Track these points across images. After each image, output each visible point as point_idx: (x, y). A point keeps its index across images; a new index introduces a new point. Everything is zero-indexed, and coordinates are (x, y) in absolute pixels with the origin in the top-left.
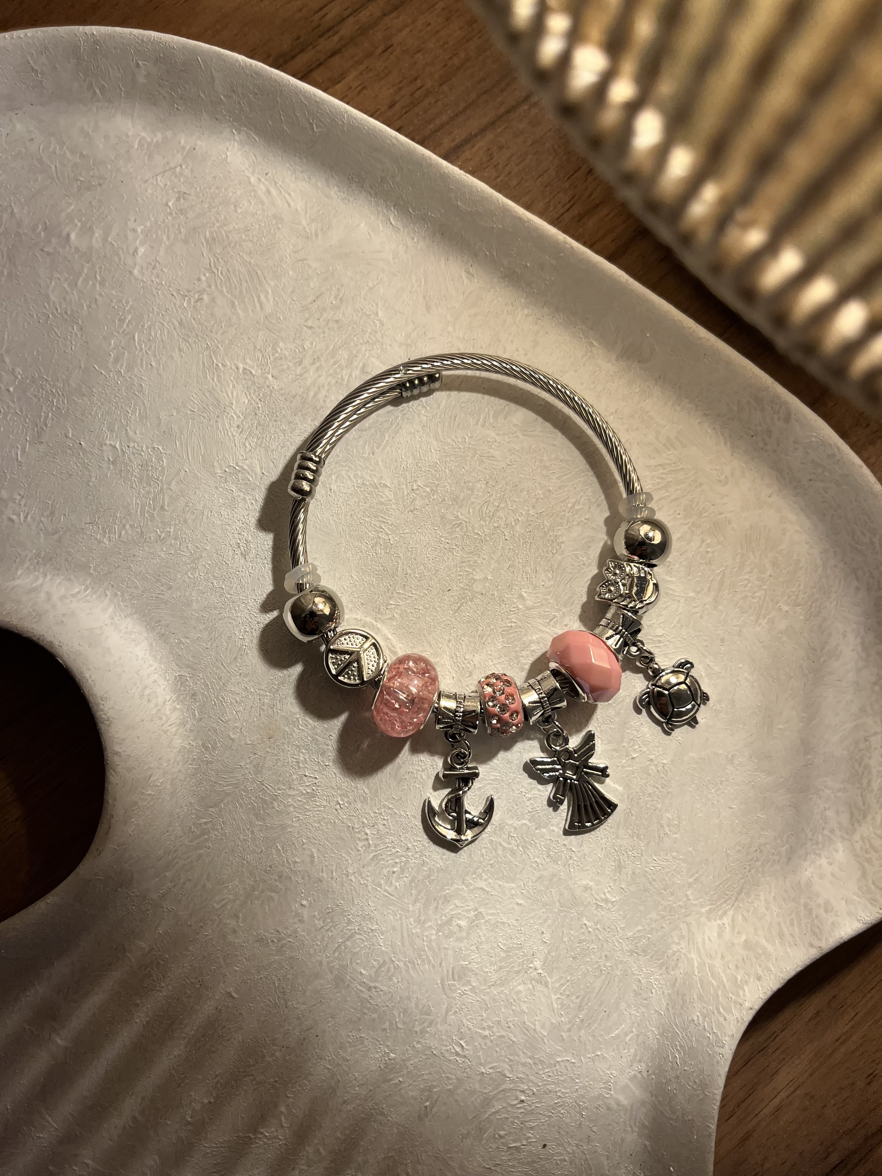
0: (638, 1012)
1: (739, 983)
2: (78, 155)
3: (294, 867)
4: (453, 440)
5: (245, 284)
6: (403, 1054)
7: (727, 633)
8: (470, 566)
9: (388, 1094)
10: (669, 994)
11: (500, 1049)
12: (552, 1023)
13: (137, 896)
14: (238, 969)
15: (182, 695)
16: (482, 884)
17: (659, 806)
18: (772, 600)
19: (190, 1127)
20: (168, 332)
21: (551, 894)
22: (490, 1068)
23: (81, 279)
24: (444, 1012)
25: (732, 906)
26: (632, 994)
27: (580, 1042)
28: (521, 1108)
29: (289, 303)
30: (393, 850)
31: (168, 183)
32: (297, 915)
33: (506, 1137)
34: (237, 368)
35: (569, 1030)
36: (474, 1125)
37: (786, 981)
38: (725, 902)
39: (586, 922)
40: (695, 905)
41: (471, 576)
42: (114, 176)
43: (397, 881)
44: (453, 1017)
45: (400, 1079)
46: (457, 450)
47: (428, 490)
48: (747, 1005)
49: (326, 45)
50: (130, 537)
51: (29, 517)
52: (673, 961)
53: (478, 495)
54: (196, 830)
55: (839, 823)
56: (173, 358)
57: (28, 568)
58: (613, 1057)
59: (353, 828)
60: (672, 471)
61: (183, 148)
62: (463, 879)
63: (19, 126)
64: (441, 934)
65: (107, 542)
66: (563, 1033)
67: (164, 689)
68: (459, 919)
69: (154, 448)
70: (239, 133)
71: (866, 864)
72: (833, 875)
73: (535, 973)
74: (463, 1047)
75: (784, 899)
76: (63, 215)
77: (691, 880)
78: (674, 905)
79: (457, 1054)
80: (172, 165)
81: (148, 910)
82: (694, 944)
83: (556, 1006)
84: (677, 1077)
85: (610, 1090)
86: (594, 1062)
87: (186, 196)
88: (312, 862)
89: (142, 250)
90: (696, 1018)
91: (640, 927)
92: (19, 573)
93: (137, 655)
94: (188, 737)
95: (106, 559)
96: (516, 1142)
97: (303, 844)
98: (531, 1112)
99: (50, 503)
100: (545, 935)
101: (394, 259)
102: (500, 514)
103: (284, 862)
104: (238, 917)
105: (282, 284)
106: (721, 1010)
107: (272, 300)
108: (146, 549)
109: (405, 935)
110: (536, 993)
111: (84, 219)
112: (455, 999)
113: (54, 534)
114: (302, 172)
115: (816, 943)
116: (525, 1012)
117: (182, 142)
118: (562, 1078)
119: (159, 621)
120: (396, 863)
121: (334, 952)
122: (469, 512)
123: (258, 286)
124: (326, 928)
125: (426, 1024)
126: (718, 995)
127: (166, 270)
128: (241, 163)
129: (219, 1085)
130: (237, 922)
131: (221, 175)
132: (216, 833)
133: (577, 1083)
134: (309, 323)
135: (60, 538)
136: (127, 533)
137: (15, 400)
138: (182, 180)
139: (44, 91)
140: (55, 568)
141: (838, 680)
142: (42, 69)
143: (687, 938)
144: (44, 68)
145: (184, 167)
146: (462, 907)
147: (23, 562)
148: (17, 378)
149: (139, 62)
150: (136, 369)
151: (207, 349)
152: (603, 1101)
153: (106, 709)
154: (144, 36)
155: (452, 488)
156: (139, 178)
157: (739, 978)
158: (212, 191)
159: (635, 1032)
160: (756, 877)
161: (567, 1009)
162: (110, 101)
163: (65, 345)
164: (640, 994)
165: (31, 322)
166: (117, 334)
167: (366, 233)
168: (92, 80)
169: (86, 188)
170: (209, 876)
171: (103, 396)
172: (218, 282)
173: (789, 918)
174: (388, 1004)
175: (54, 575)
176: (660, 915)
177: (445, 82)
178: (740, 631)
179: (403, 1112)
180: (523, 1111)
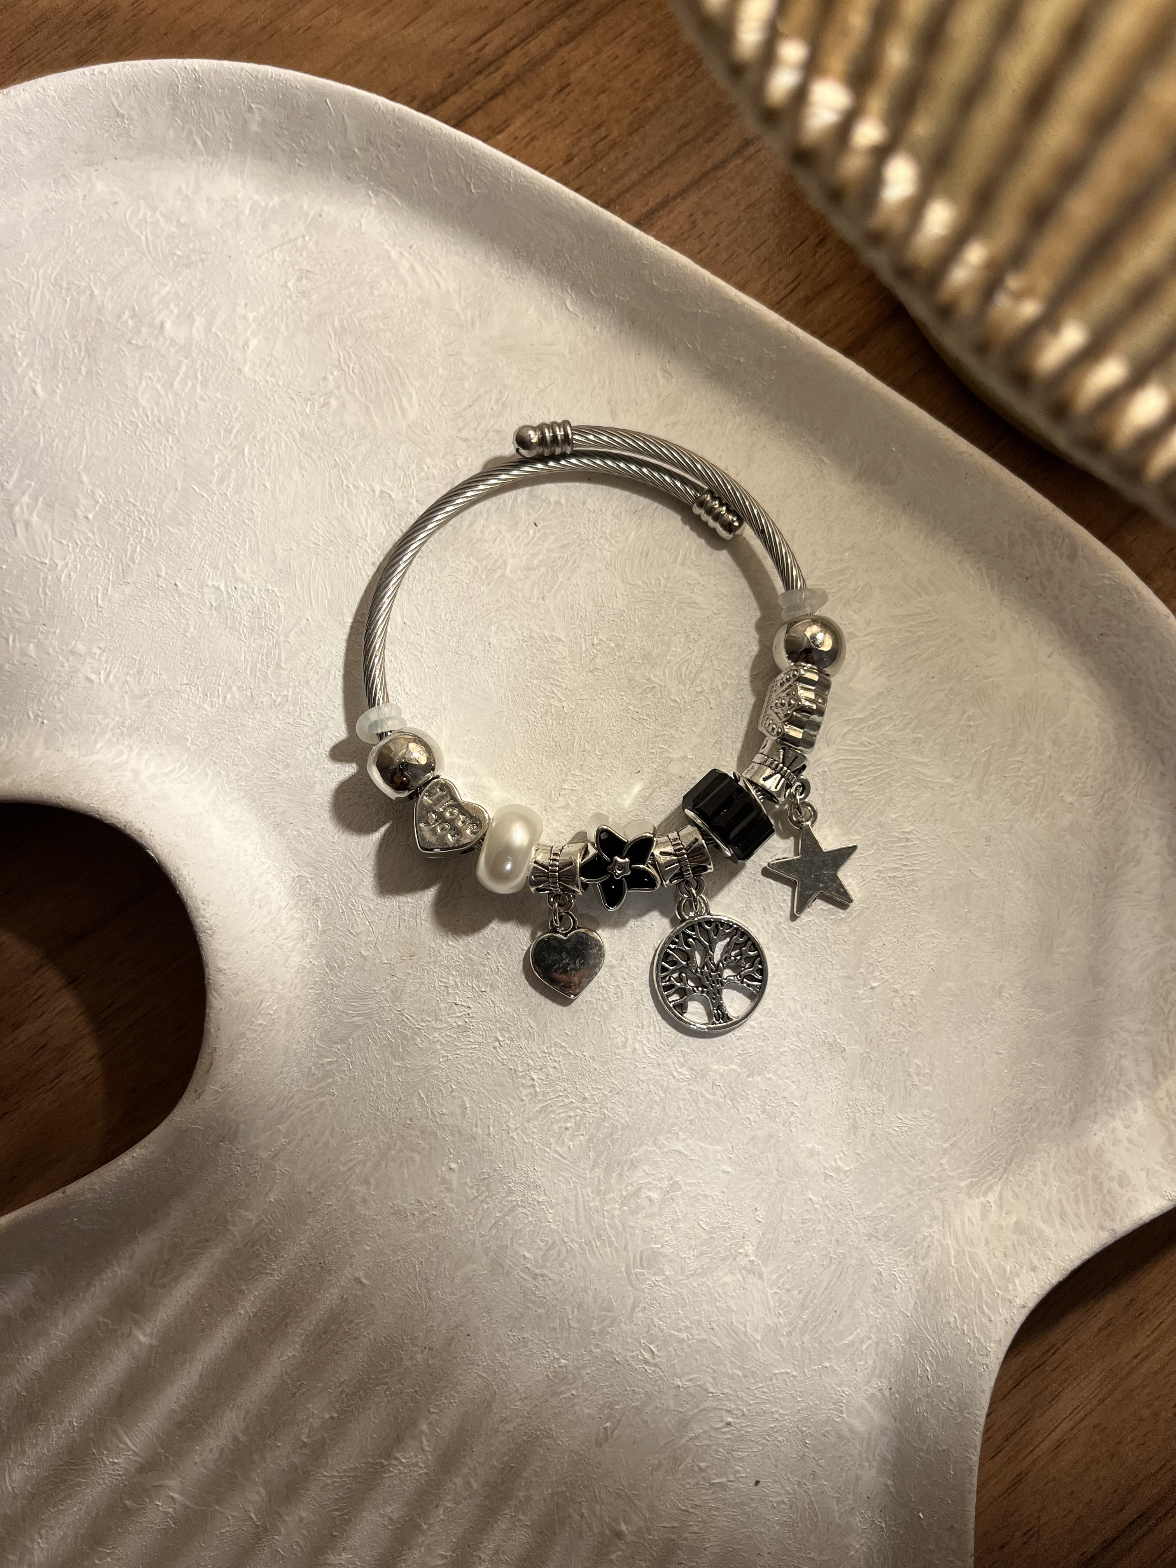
0: (878, 1313)
1: (1008, 1274)
2: (174, 223)
3: (441, 1118)
4: (644, 582)
5: (382, 385)
6: (578, 1360)
7: (994, 830)
8: (665, 741)
9: (557, 1410)
10: (918, 1291)
11: (701, 1356)
12: (767, 1325)
13: (243, 1154)
14: (369, 1248)
15: (302, 900)
16: (680, 1146)
17: (906, 1049)
18: (1053, 789)
19: (306, 1451)
20: (287, 445)
21: (767, 1160)
22: (687, 1381)
23: (178, 379)
24: (629, 1309)
25: (1001, 1178)
26: (870, 1290)
27: (803, 1349)
28: (727, 1432)
29: (438, 408)
30: (567, 1101)
31: (288, 259)
32: (444, 1181)
33: (709, 1470)
34: (373, 491)
35: (789, 1334)
36: (667, 1453)
37: (1068, 1273)
38: (991, 1174)
39: (811, 1196)
40: (952, 1177)
41: (666, 754)
42: (219, 249)
43: (570, 1140)
44: (641, 1314)
45: (573, 1392)
46: (649, 594)
47: (612, 644)
48: (1019, 1301)
49: (485, 84)
50: (237, 702)
51: (111, 676)
52: (922, 1248)
53: (675, 652)
54: (317, 1072)
55: (1138, 1075)
56: (292, 478)
57: (109, 740)
58: (846, 1369)
59: (515, 1071)
60: (925, 622)
61: (307, 215)
62: (655, 1140)
63: (100, 186)
64: (626, 1208)
65: (208, 708)
66: (782, 1339)
67: (279, 893)
68: (650, 1190)
69: (268, 590)
70: (377, 195)
72: (1130, 1141)
73: (746, 1260)
74: (653, 1352)
75: (1067, 1171)
76: (156, 299)
77: (946, 1145)
78: (925, 1177)
79: (646, 1362)
80: (292, 236)
81: (255, 1172)
82: (950, 1227)
83: (772, 1303)
84: (928, 1396)
85: (842, 1412)
86: (821, 1376)
87: (309, 275)
88: (464, 1114)
89: (253, 343)
90: (952, 1320)
91: (881, 1204)
92: (99, 746)
93: (246, 850)
94: (309, 954)
95: (207, 730)
96: (721, 1477)
97: (453, 1091)
98: (740, 1439)
99: (138, 659)
100: (758, 1213)
101: (570, 353)
102: (705, 675)
103: (428, 1114)
104: (369, 1183)
105: (430, 385)
106: (985, 1308)
107: (416, 404)
108: (258, 717)
109: (581, 1209)
110: (747, 1287)
111: (182, 304)
112: (643, 1291)
113: (141, 698)
114: (454, 244)
115: (1108, 1224)
116: (733, 1311)
117: (305, 207)
118: (780, 1396)
119: (274, 808)
120: (570, 1117)
121: (490, 1229)
122: (664, 673)
123: (400, 388)
124: (481, 1198)
125: (607, 1322)
126: (981, 1290)
127: (283, 368)
128: (379, 233)
129: (344, 1396)
130: (369, 1189)
131: (354, 248)
132: (343, 1076)
133: (798, 1402)
134: (464, 434)
135: (149, 702)
136: (233, 698)
137: (95, 530)
138: (304, 254)
139: (132, 141)
140: (143, 740)
141: (1138, 892)
142: (129, 114)
143: (941, 1219)
144: (132, 113)
145: (307, 238)
146: (654, 1174)
147: (103, 732)
148: (98, 502)
149: (253, 106)
150: (246, 491)
151: (335, 466)
152: (832, 1426)
153: (208, 915)
154: (258, 71)
155: (643, 643)
156: (251, 252)
157: (1008, 1269)
158: (342, 268)
159: (874, 1339)
160: (1030, 1142)
161: (786, 1306)
162: (215, 155)
163: (158, 461)
164: (881, 1290)
165: (116, 433)
166: (222, 448)
167: (536, 321)
168: (193, 129)
169: (184, 265)
170: (333, 1130)
171: (205, 525)
172: (349, 383)
173: (1073, 1194)
174: (558, 1296)
175: (141, 749)
176: (907, 1189)
177: (636, 130)
178: (1011, 827)
179: (577, 1434)
180: (729, 1436)
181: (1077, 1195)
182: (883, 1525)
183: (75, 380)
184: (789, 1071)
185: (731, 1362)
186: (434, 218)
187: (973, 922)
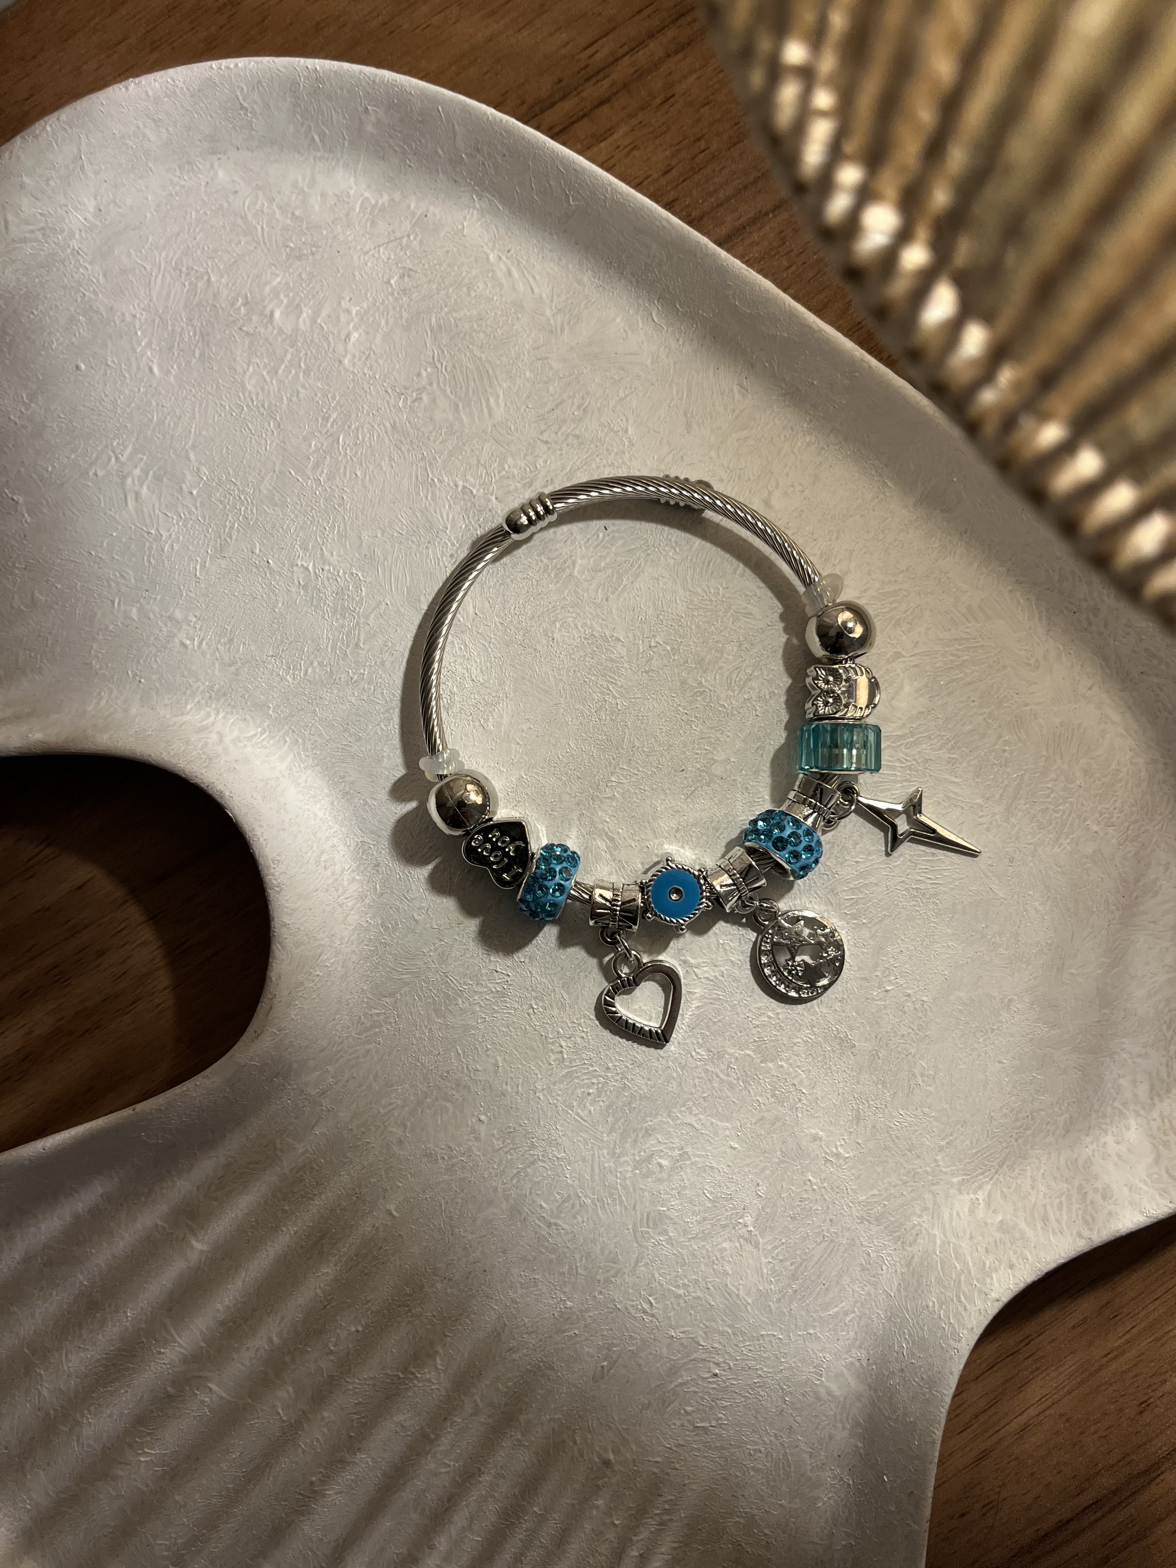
0: (864, 1290)
1: (987, 1269)
2: (289, 215)
3: (475, 1074)
4: (703, 590)
5: (472, 384)
6: (582, 1303)
7: (1018, 852)
8: (710, 744)
9: (559, 1346)
10: (902, 1274)
11: (695, 1312)
12: (759, 1291)
13: (293, 1089)
14: (401, 1185)
15: (364, 864)
16: (692, 1120)
17: (913, 1051)
18: (1079, 817)
19: (332, 1357)
20: (379, 436)
21: (772, 1140)
22: (681, 1333)
23: (283, 367)
24: (633, 1262)
25: (991, 1179)
26: (858, 1268)
27: (790, 1315)
28: (713, 1382)
29: (522, 410)
30: (591, 1069)
31: (392, 257)
32: (473, 1131)
33: (693, 1414)
34: (456, 486)
35: (779, 1301)
36: (657, 1395)
37: (1043, 1273)
38: (982, 1174)
39: (811, 1178)
40: (946, 1173)
41: (710, 756)
42: (329, 244)
43: (591, 1105)
44: (643, 1269)
45: (576, 1332)
46: (707, 602)
47: (669, 648)
48: (994, 1295)
49: (592, 91)
50: (317, 676)
51: (204, 643)
52: (911, 1235)
53: (728, 659)
54: (366, 1022)
55: (1135, 1095)
56: (381, 468)
57: (199, 702)
58: (829, 1338)
59: (546, 1037)
60: (971, 648)
61: (413, 214)
62: (670, 1111)
63: (221, 174)
64: (637, 1171)
65: (290, 680)
66: (771, 1304)
67: (344, 856)
68: (661, 1157)
69: (352, 574)
70: (480, 199)
71: (1161, 1147)
72: (1119, 1156)
73: (744, 1230)
74: (651, 1304)
75: (1055, 1179)
76: (267, 289)
77: (943, 1143)
78: (919, 1170)
79: (645, 1312)
80: (398, 234)
81: (304, 1106)
82: (938, 1219)
83: (765, 1271)
84: (902, 1370)
85: (821, 1376)
86: (804, 1341)
87: (411, 272)
88: (496, 1072)
89: (355, 335)
90: (931, 1304)
91: (875, 1192)
92: (189, 707)
93: (316, 814)
94: (366, 914)
95: (288, 700)
96: (704, 1422)
97: (487, 1050)
98: (725, 1390)
100: (760, 1188)
101: (652, 363)
102: (754, 684)
103: (463, 1068)
104: (405, 1126)
105: (517, 387)
106: (962, 1297)
107: (502, 404)
108: (335, 692)
109: (596, 1168)
110: (744, 1254)
111: (291, 294)
112: (647, 1248)
113: (230, 666)
114: (551, 251)
115: (1086, 1233)
116: (728, 1274)
117: (412, 207)
118: (765, 1355)
119: (344, 777)
120: (593, 1083)
121: (512, 1179)
122: (715, 678)
123: (488, 389)
124: (506, 1150)
125: (612, 1273)
126: (960, 1280)
127: (381, 362)
128: (480, 236)
129: (369, 1313)
130: (405, 1131)
131: (455, 250)
132: (389, 1027)
133: (782, 1362)
134: (545, 437)
135: (237, 670)
136: (314, 672)
137: (198, 505)
138: (408, 253)
139: (254, 133)
140: (229, 705)
141: (1154, 922)
142: (252, 108)
143: (931, 1211)
144: (255, 106)
145: (412, 238)
146: (666, 1144)
147: (193, 694)
148: (202, 479)
149: (369, 108)
150: (338, 479)
151: (422, 460)
152: (811, 1387)
153: (277, 873)
154: (376, 75)
155: (698, 649)
156: (359, 248)
157: (988, 1263)
158: (443, 268)
159: (858, 1313)
160: (1023, 1147)
161: (778, 1275)
162: (331, 151)
163: (260, 444)
164: (868, 1270)
165: (223, 414)
166: (319, 435)
167: (622, 331)
168: (312, 125)
169: (296, 257)
170: (376, 1075)
171: (298, 507)
172: (441, 380)
173: (1057, 1201)
174: (569, 1245)
175: (227, 713)
176: (901, 1180)
177: (735, 144)
178: (1035, 849)
179: (576, 1370)
180: (715, 1386)
181: (1061, 1202)
182: (851, 1482)
183: (188, 363)
184: (801, 1061)
185: (723, 1321)
186: (533, 225)
187: (990, 937)
